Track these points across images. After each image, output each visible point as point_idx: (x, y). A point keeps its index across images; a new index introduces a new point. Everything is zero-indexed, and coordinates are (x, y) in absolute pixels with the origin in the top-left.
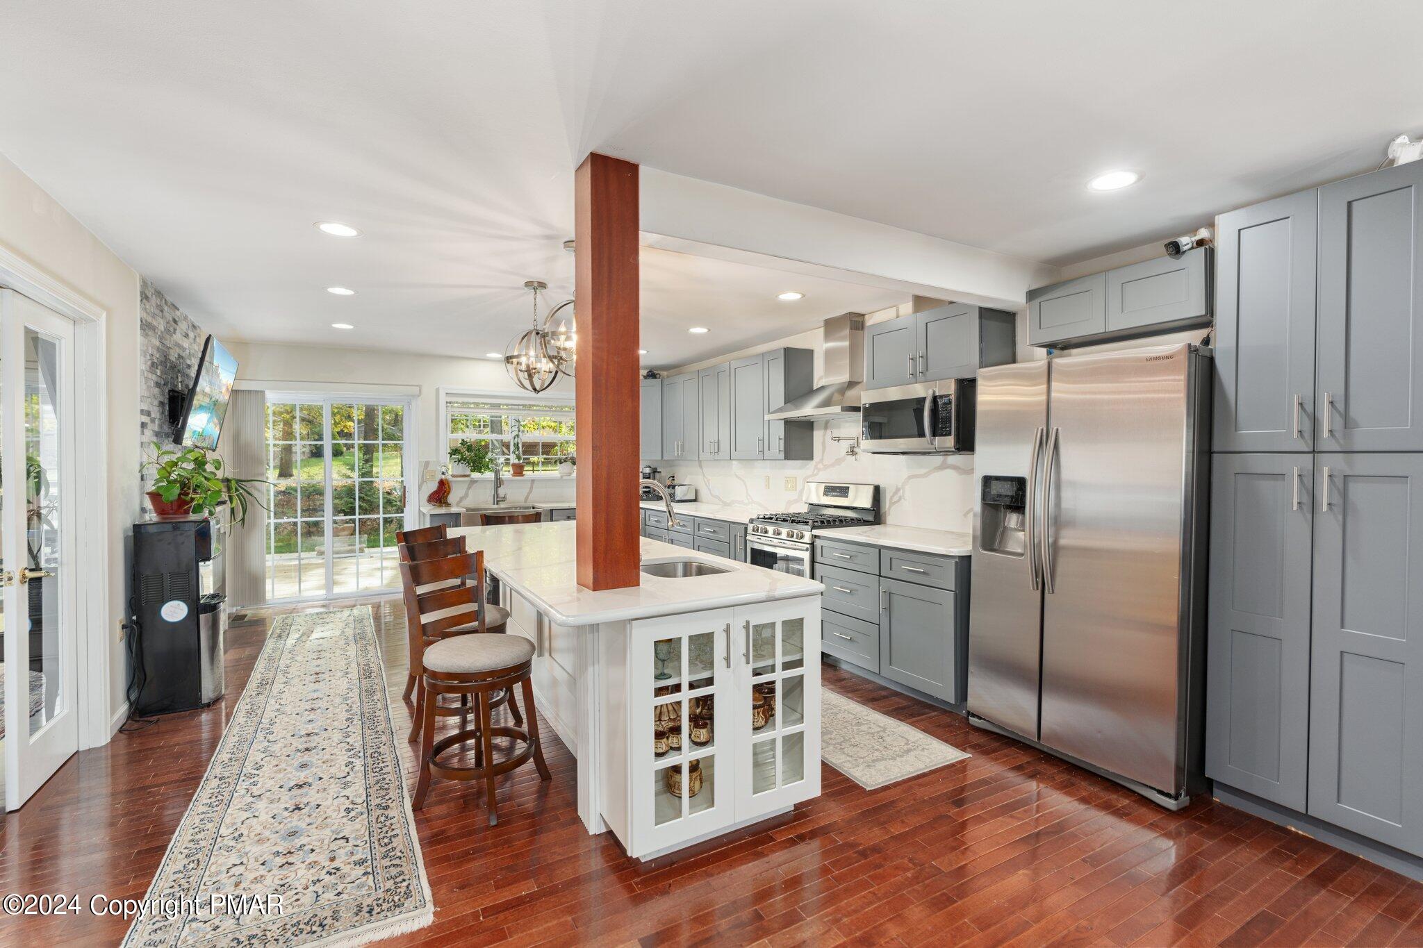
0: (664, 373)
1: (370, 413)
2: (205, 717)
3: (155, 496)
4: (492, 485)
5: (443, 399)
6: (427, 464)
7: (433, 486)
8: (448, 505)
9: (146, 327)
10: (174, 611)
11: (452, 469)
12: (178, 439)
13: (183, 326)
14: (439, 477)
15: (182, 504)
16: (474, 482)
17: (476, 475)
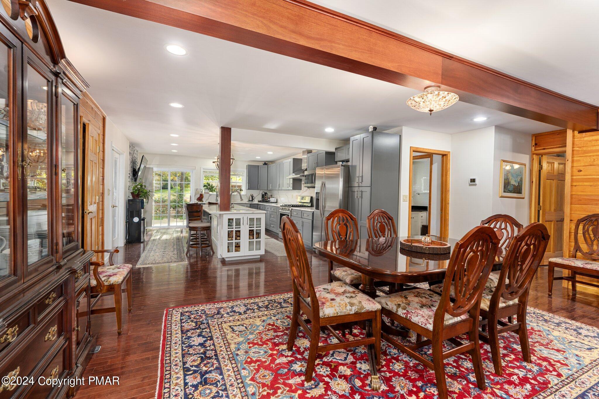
0: (268, 163)
1: (182, 174)
2: (142, 245)
3: (132, 193)
4: (215, 196)
5: (202, 170)
6: (197, 189)
7: (198, 196)
8: (203, 201)
9: (130, 153)
10: (136, 220)
11: (203, 191)
12: (136, 180)
13: (135, 151)
14: (200, 193)
15: (138, 195)
16: (210, 195)
17: (211, 193)
